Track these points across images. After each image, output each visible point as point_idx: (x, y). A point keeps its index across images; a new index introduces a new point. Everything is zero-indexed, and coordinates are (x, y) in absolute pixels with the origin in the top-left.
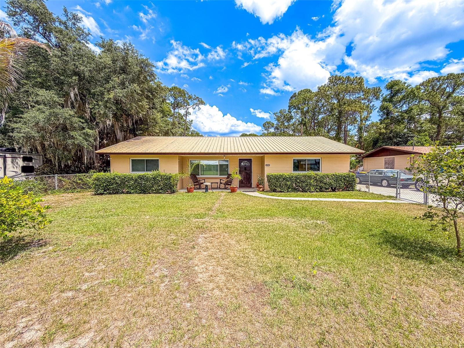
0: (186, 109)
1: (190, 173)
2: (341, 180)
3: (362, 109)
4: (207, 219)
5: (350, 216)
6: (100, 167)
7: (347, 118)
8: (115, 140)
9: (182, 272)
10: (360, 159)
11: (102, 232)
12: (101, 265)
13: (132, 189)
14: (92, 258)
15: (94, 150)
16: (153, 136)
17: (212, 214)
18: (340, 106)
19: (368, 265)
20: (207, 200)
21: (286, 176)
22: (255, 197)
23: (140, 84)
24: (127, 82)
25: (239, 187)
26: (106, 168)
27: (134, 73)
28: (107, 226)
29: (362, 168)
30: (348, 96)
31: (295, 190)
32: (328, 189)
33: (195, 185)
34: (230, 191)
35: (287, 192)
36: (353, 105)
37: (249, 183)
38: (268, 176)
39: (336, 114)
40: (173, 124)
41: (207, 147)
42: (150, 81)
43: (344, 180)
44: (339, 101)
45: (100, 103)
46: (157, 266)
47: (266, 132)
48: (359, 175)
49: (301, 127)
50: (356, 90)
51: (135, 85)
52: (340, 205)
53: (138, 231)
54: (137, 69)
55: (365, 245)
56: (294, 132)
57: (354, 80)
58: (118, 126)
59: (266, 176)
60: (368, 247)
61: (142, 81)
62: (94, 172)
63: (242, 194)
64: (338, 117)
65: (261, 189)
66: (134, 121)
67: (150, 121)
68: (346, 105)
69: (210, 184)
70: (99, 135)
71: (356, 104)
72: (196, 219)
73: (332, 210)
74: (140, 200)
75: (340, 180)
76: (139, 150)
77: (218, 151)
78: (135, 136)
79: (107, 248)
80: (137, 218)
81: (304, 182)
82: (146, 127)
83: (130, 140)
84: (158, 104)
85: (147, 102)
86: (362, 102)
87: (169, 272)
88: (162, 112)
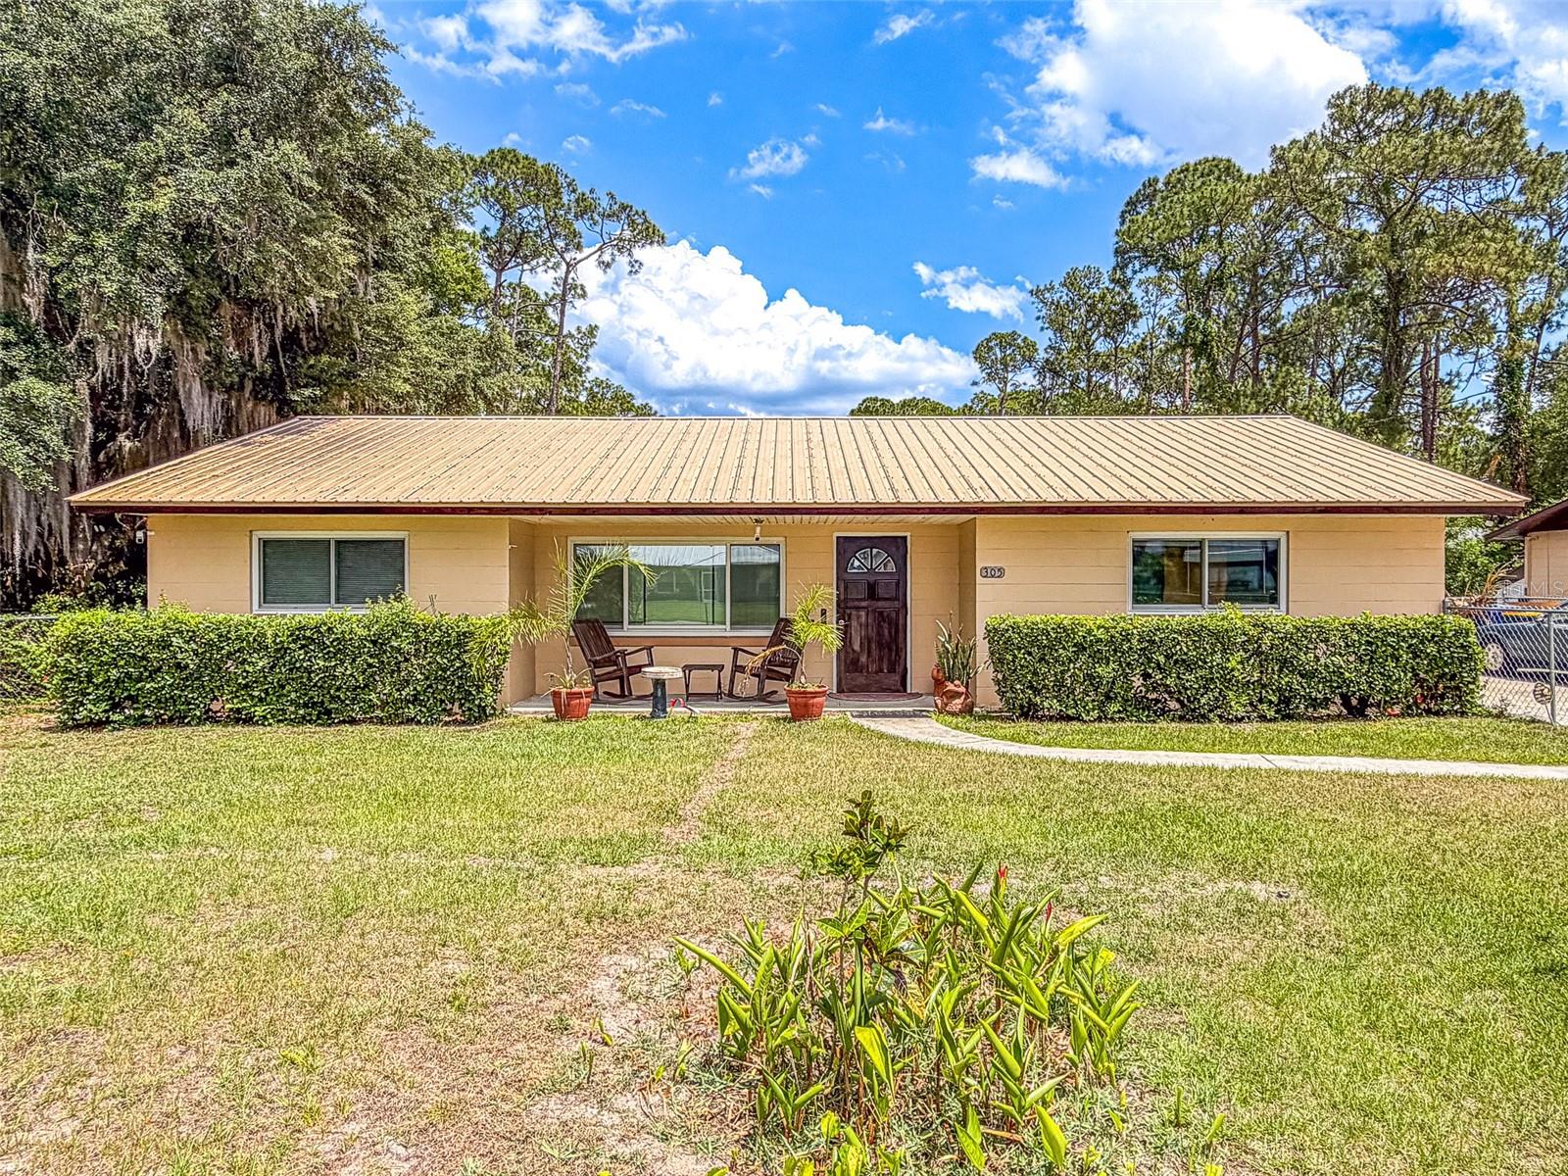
0: (564, 267)
1: (571, 614)
2: (1395, 658)
3: (1515, 266)
4: (647, 868)
5: (1435, 857)
6: (98, 577)
7: (1436, 313)
8: (176, 435)
9: (487, 1160)
10: (1507, 537)
11: (80, 933)
12: (56, 1117)
13: (261, 700)
14: (12, 1080)
15: (65, 486)
16: (379, 412)
17: (676, 837)
18: (1395, 247)
19: (1516, 1135)
20: (657, 760)
21: (1089, 632)
22: (918, 744)
23: (313, 137)
24: (246, 131)
25: (840, 690)
26: (128, 584)
27: (285, 83)
28: (109, 900)
29: (1517, 590)
30: (1439, 195)
31: (1146, 708)
32: (1326, 702)
33: (597, 680)
34: (784, 710)
35: (1099, 719)
36: (1467, 243)
37: (892, 670)
38: (993, 633)
39: (1377, 292)
40: (490, 349)
41: (664, 475)
42: (367, 124)
43: (1416, 656)
44: (1389, 219)
45: (102, 240)
46: (353, 1125)
47: (992, 389)
48: (1501, 629)
49: (1182, 361)
50: (1483, 165)
51: (288, 147)
52: (1387, 795)
53: (267, 931)
54: (296, 61)
55: (1503, 1024)
56: (1147, 389)
57: (1470, 110)
58: (196, 359)
59: (980, 631)
60: (1521, 1034)
61: (325, 125)
62: (63, 607)
63: (848, 727)
64: (1384, 311)
65: (957, 704)
66: (278, 332)
67: (366, 335)
68: (1429, 246)
69: (681, 674)
70: (94, 410)
71: (1481, 238)
72: (589, 869)
73: (1335, 820)
74: (297, 762)
75: (1392, 656)
76: (301, 487)
77: (721, 498)
78: (282, 416)
79: (97, 1023)
80: (270, 858)
81: (1188, 665)
82: (344, 363)
83: (256, 437)
84: (409, 242)
85: (348, 235)
86: (1519, 229)
87: (414, 1162)
88: (431, 281)
